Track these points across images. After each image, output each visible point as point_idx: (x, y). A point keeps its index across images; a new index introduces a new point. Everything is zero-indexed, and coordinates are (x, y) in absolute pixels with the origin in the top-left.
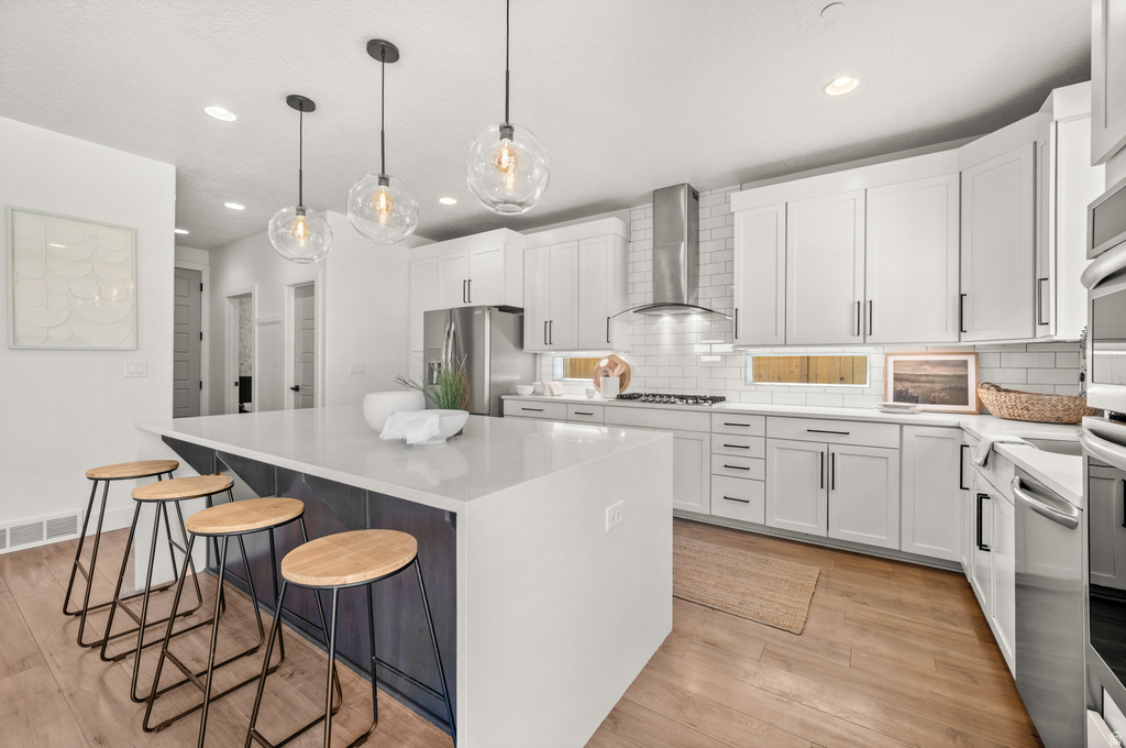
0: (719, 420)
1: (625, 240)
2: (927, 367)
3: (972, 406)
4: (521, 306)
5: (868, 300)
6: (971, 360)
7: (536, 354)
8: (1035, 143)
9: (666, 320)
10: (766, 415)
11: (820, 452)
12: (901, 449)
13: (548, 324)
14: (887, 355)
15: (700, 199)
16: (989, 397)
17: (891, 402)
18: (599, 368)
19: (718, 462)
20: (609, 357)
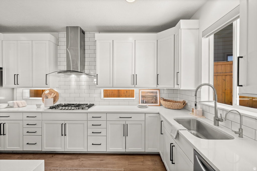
0: (90, 116)
1: (56, 44)
2: (148, 93)
3: (158, 104)
4: (2, 67)
5: (136, 74)
6: (158, 91)
7: (13, 88)
8: (174, 35)
9: (73, 76)
10: (107, 113)
11: (123, 124)
12: (145, 121)
13: (16, 76)
14: (140, 90)
15: (85, 34)
16: (162, 102)
17: (141, 104)
18: (45, 94)
19: (90, 131)
20: (49, 90)
